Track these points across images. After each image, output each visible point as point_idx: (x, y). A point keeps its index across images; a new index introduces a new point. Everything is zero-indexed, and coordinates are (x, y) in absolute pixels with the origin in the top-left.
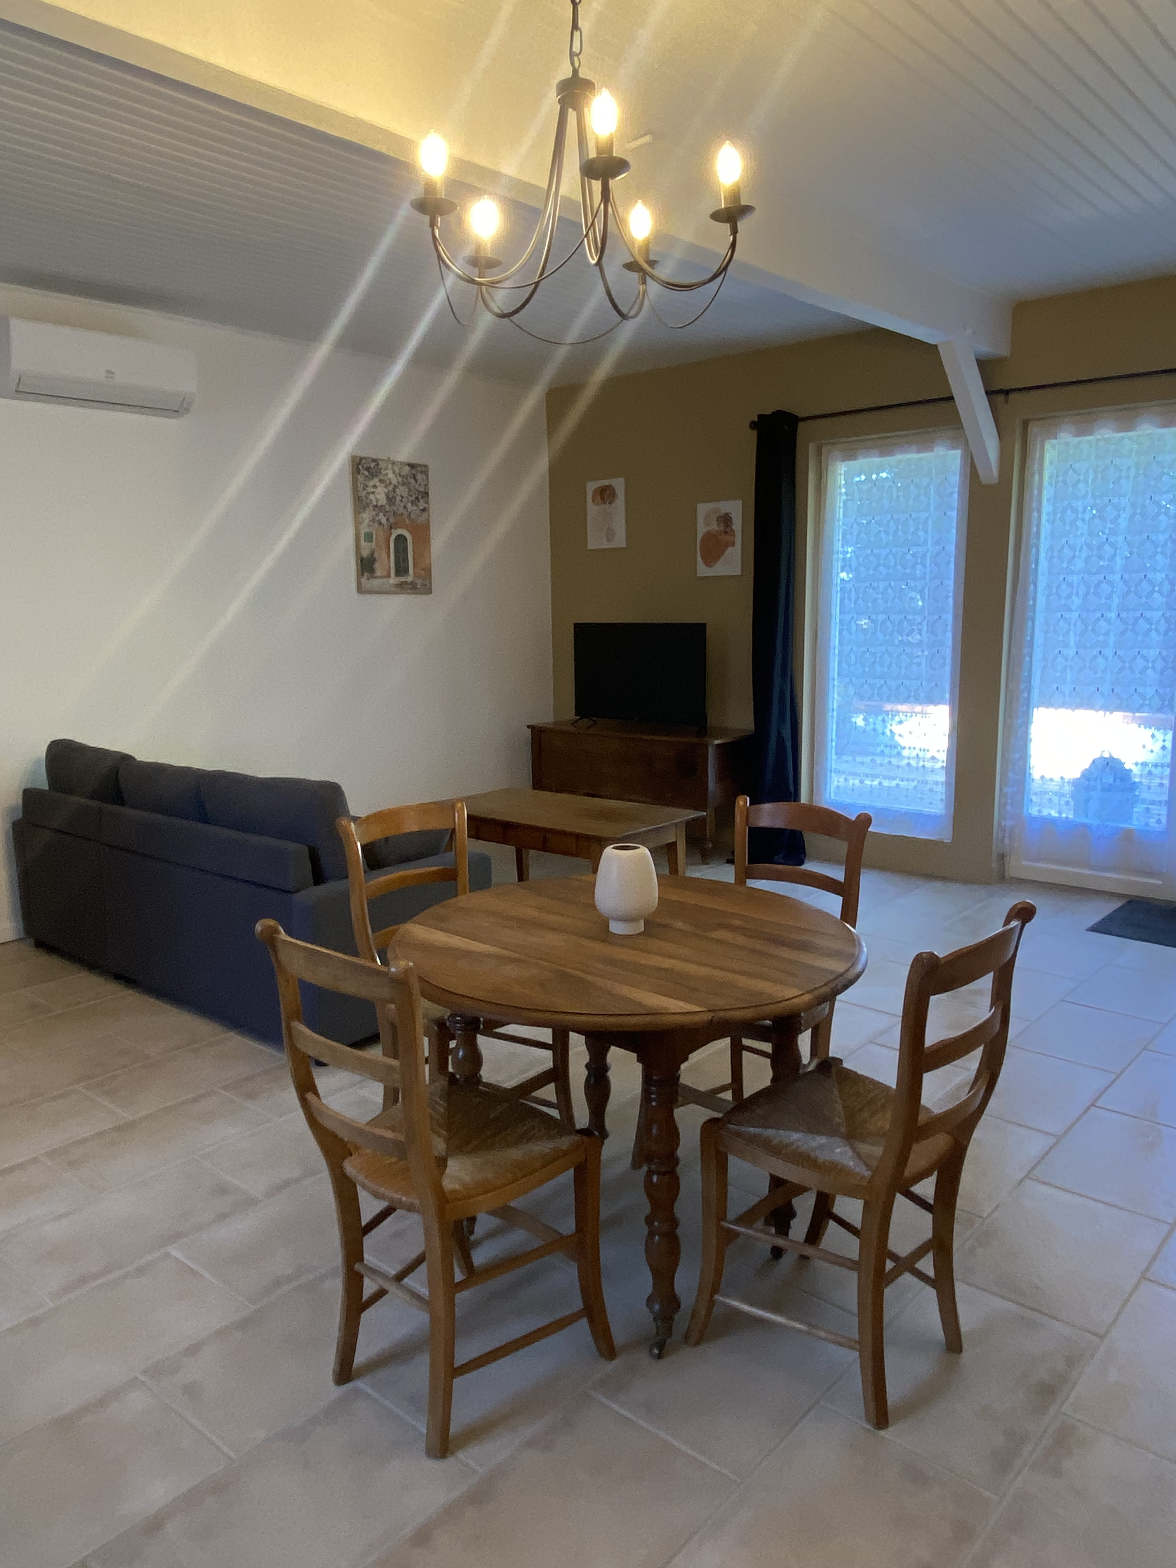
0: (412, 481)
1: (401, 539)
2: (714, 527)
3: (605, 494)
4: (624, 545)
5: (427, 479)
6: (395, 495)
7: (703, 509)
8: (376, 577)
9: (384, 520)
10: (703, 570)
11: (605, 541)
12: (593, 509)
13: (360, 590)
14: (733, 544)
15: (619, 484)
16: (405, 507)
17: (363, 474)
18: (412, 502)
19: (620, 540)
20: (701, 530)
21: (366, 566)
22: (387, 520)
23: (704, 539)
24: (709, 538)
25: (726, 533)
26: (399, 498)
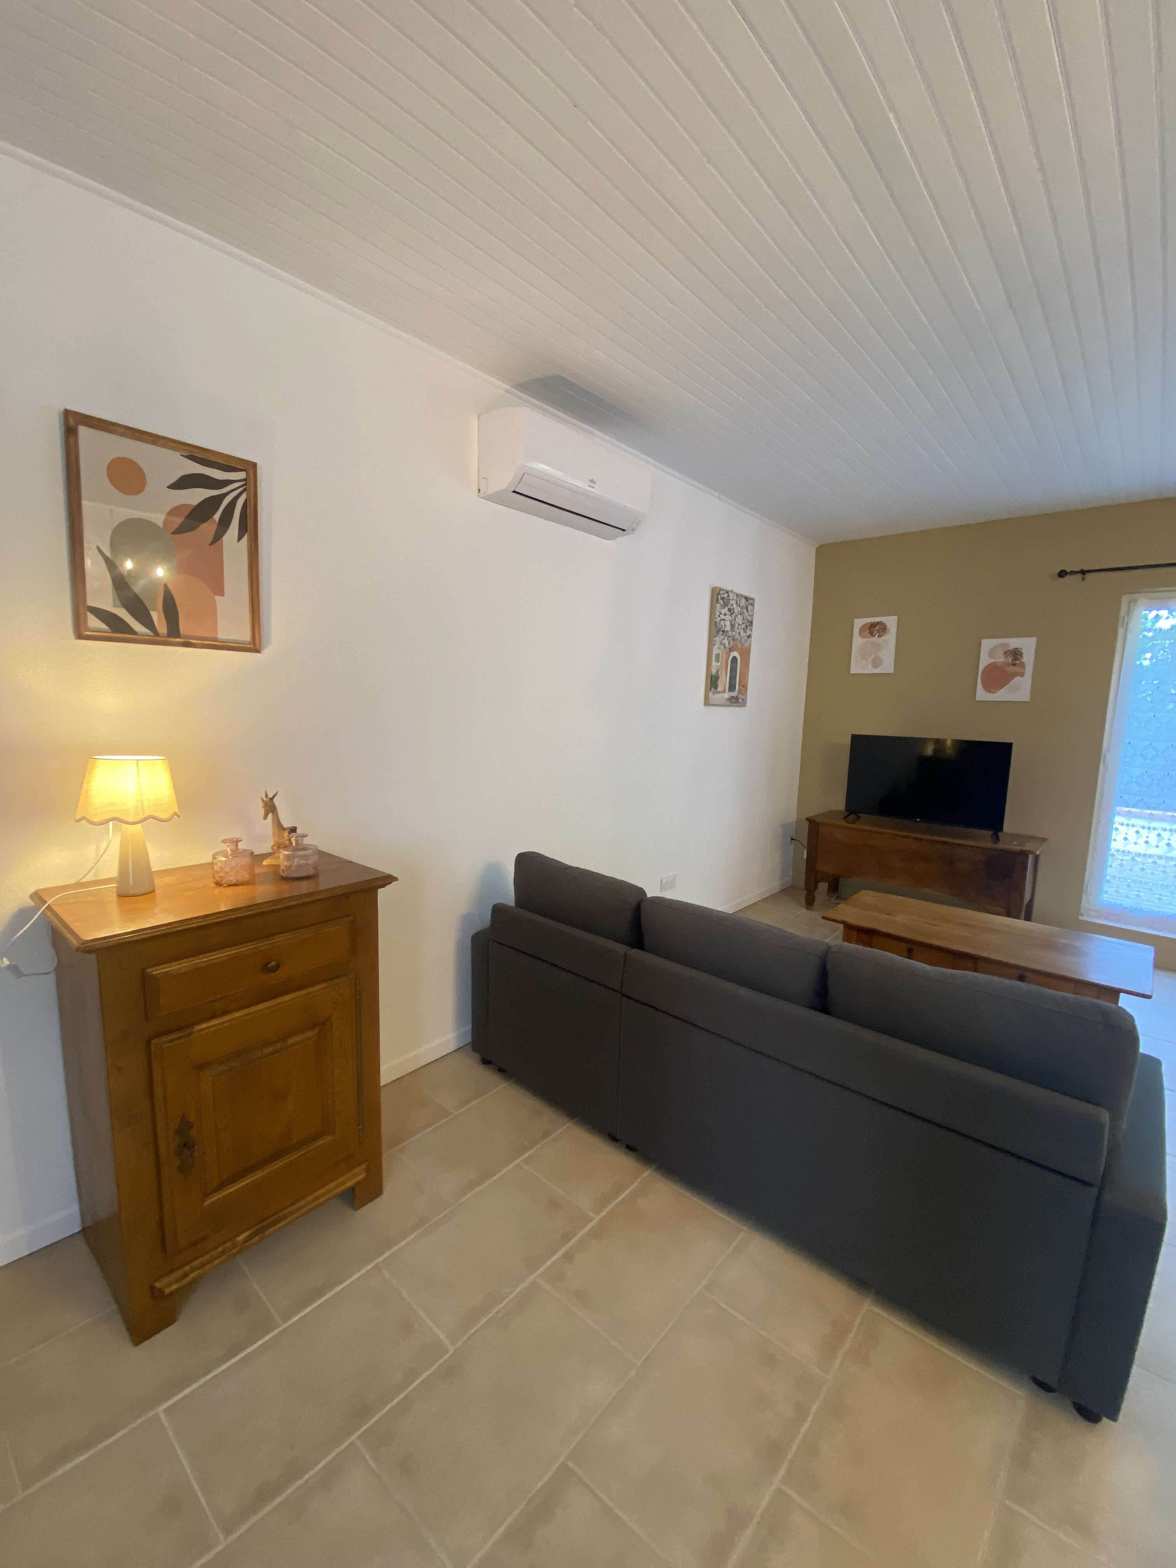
0: (745, 611)
1: (735, 658)
2: (1000, 659)
3: (875, 629)
4: (891, 671)
5: (754, 608)
6: (735, 623)
7: (987, 644)
8: (719, 692)
9: (727, 645)
10: (982, 694)
11: (870, 666)
12: (858, 641)
13: (707, 703)
14: (1022, 675)
15: (891, 622)
16: (739, 633)
17: (720, 603)
18: (744, 629)
19: (888, 666)
20: (985, 661)
21: (712, 682)
22: (729, 643)
23: (986, 669)
24: (991, 668)
25: (1014, 665)
26: (737, 625)
